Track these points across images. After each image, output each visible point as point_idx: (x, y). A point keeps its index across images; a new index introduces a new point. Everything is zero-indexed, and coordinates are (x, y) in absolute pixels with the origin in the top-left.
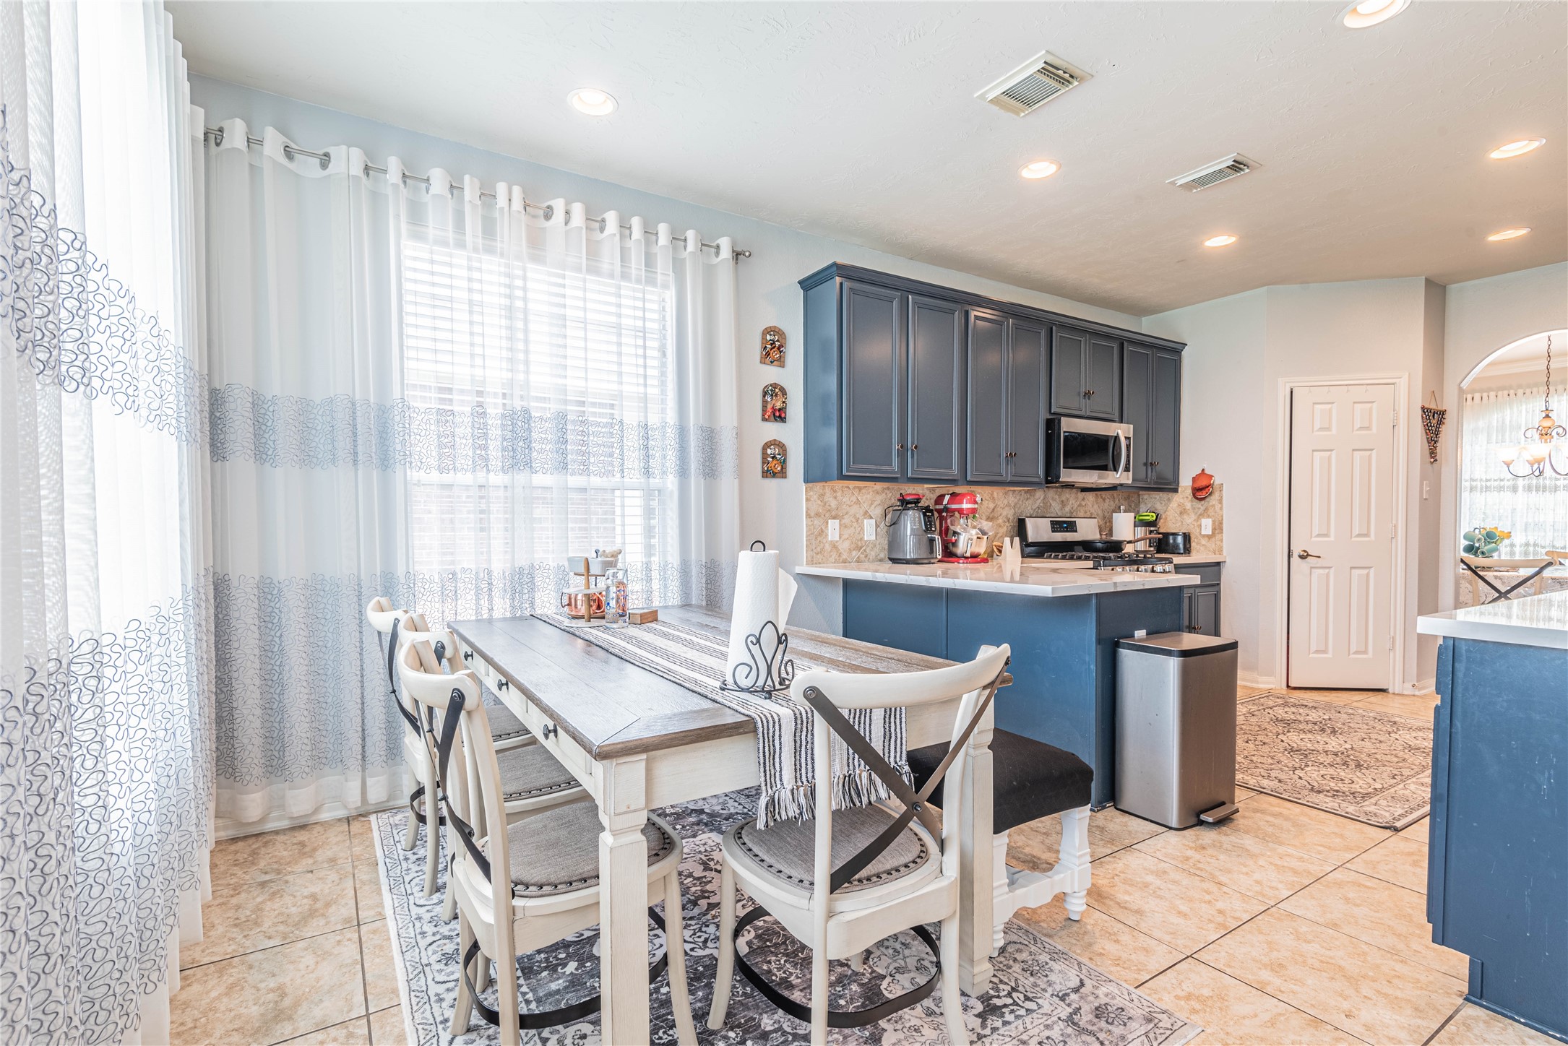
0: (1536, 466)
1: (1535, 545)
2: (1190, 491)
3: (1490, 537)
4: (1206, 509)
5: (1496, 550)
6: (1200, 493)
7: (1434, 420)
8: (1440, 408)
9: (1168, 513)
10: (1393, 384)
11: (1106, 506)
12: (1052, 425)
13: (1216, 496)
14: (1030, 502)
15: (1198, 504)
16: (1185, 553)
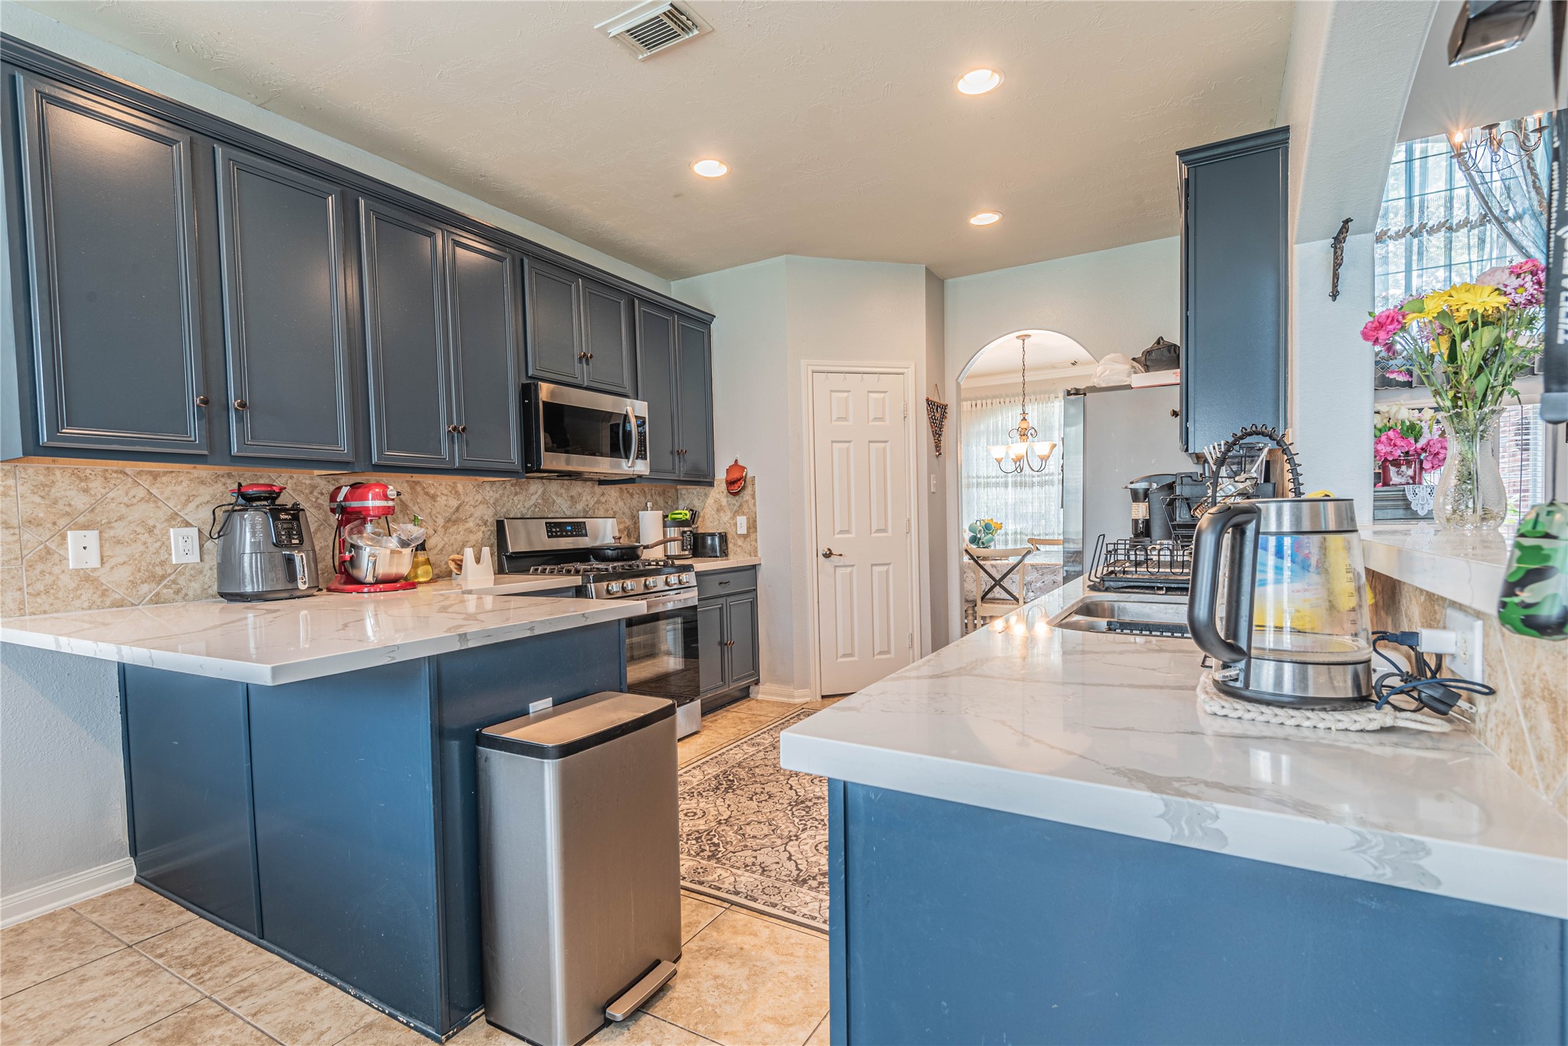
0: (1018, 463)
1: (1021, 533)
2: (724, 485)
3: (987, 528)
4: (741, 506)
5: (992, 540)
6: (733, 488)
7: (937, 413)
8: (942, 402)
9: (706, 510)
10: (902, 374)
11: (634, 502)
12: (528, 391)
13: (748, 491)
14: (521, 497)
15: (733, 500)
16: (721, 556)
